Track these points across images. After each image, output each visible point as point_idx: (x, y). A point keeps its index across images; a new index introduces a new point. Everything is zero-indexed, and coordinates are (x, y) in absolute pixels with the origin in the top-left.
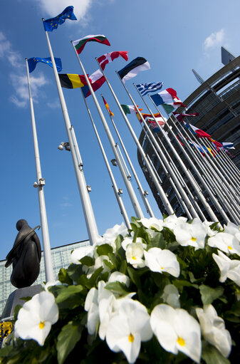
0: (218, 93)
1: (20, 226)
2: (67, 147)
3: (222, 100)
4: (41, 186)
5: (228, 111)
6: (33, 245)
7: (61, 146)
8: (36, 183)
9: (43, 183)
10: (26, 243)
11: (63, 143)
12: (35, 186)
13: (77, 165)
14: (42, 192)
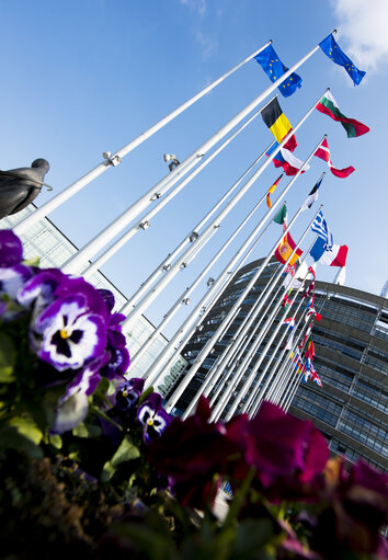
0: (379, 323)
1: (38, 164)
2: (174, 165)
3: (372, 333)
4: (110, 162)
5: (362, 349)
6: (23, 193)
7: (168, 158)
8: (109, 154)
9: (115, 162)
10: (21, 184)
11: (174, 157)
12: (105, 155)
13: (155, 191)
14: (103, 168)
